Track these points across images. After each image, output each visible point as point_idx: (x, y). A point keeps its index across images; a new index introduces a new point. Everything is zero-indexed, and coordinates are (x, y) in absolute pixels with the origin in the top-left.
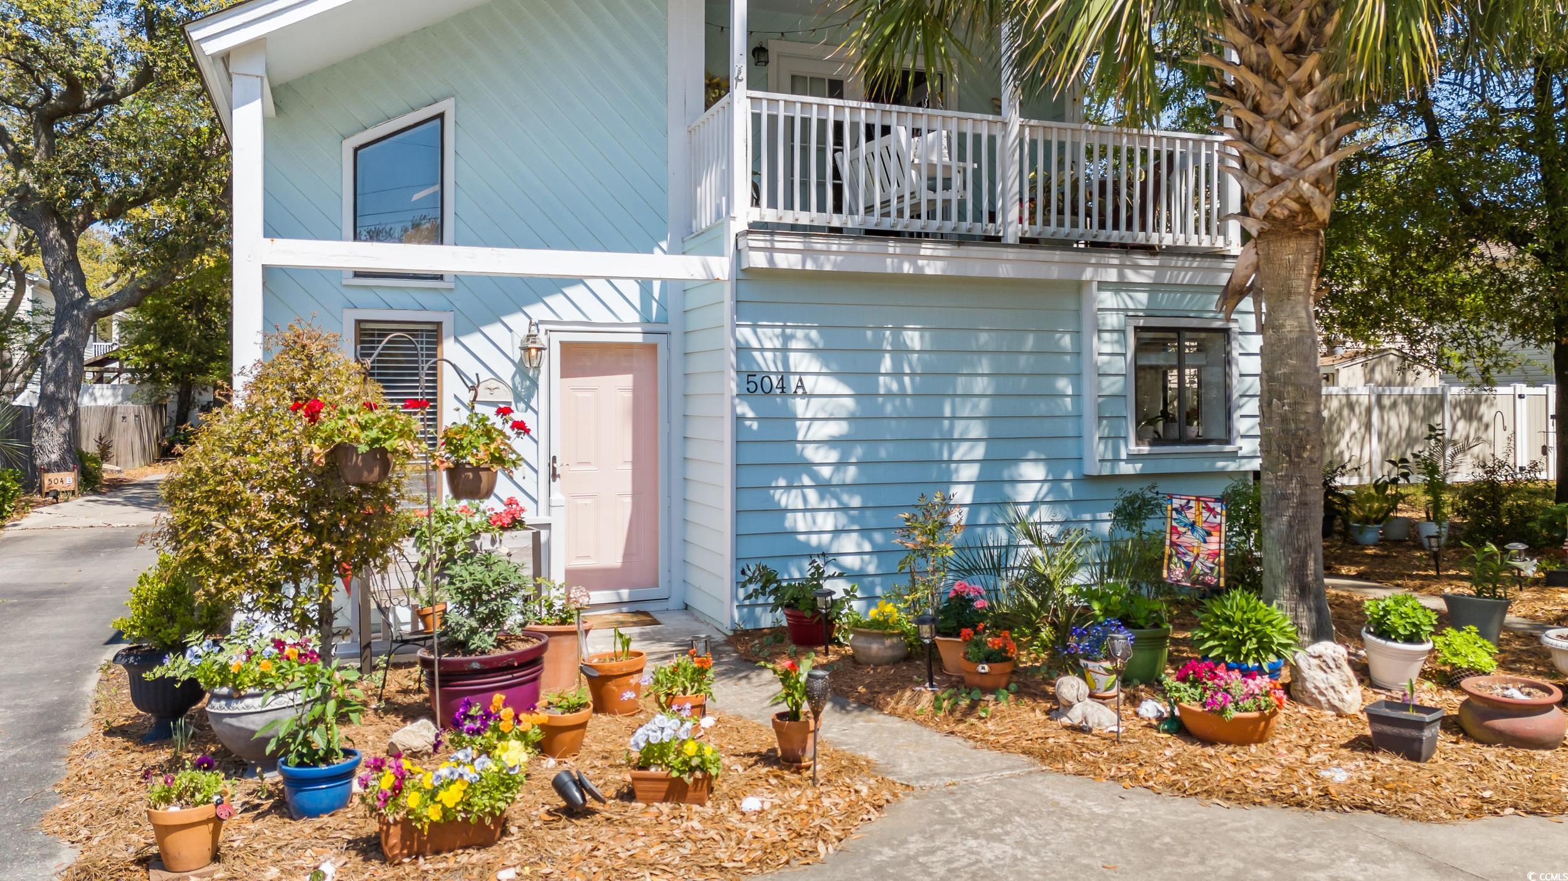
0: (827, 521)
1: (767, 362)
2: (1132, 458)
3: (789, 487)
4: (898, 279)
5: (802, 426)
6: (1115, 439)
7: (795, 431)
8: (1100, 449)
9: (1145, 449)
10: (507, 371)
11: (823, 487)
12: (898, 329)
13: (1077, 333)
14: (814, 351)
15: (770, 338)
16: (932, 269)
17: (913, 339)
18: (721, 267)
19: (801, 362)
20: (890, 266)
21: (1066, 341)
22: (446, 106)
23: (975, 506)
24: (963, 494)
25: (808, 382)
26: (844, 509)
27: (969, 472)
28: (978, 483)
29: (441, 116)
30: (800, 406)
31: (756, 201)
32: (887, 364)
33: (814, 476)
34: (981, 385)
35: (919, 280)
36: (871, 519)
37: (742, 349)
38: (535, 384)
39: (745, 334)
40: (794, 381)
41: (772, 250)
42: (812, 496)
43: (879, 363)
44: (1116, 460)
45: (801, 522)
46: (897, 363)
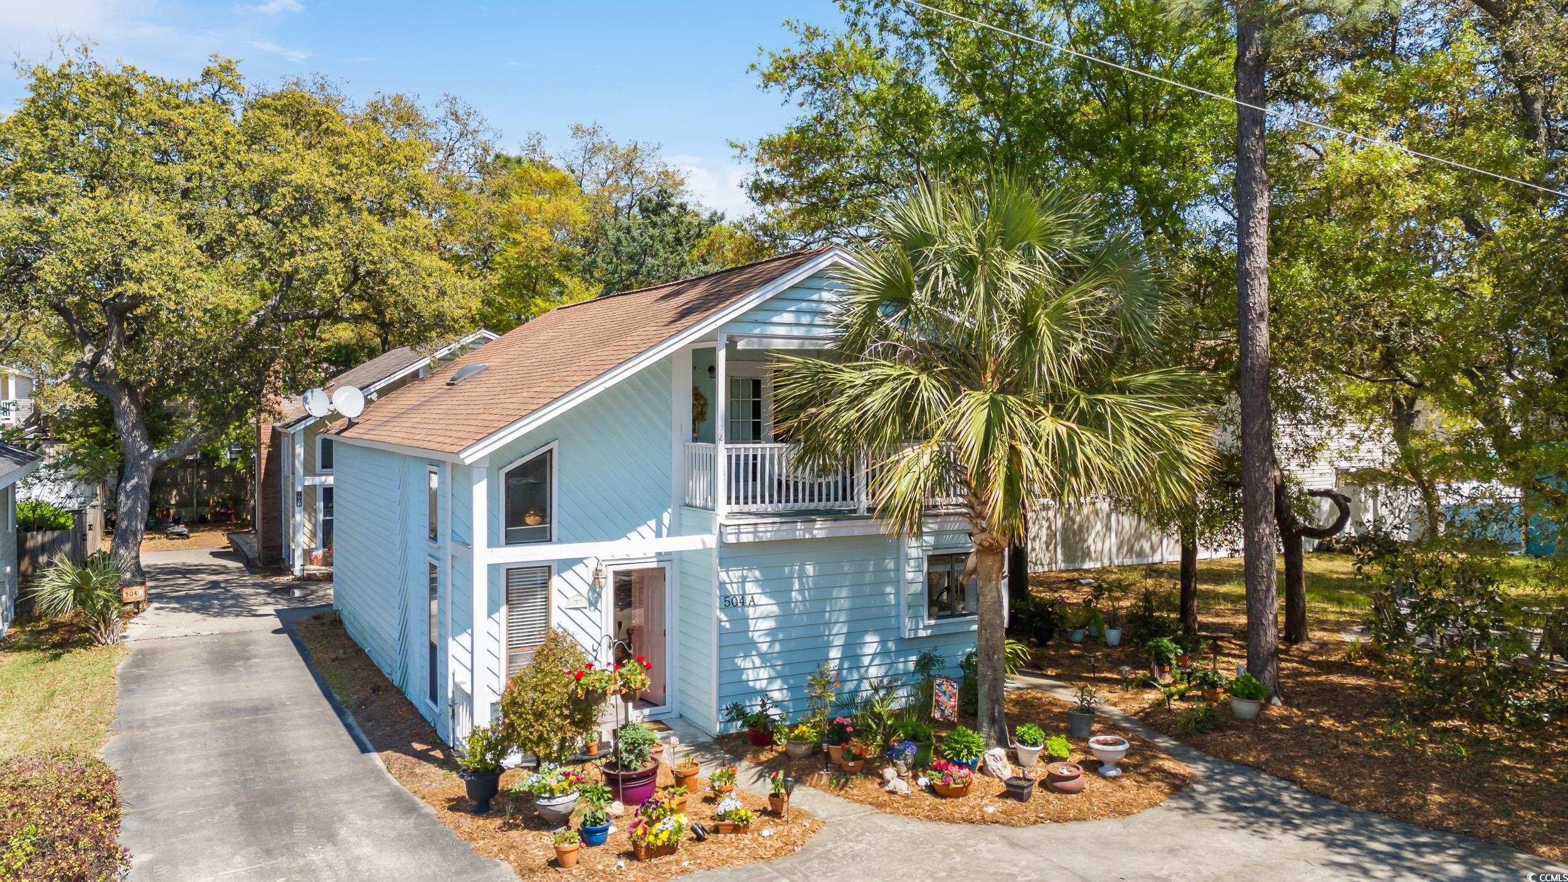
0: (764, 673)
1: (733, 589)
2: (926, 628)
3: (745, 657)
4: (803, 541)
5: (752, 623)
6: (916, 617)
7: (748, 626)
8: (908, 623)
9: (933, 622)
10: (584, 589)
11: (761, 655)
12: (802, 565)
13: (897, 560)
14: (757, 581)
15: (735, 574)
16: (819, 534)
17: (810, 569)
18: (711, 541)
19: (750, 588)
20: (799, 535)
21: (891, 565)
22: (554, 445)
23: (842, 659)
24: (835, 653)
25: (756, 597)
26: (772, 666)
27: (839, 641)
28: (845, 646)
29: (551, 451)
30: (751, 611)
31: (729, 503)
32: (796, 586)
33: (757, 649)
34: (844, 593)
35: (814, 540)
36: (787, 671)
37: (722, 584)
38: (600, 595)
39: (723, 575)
40: (748, 599)
41: (739, 533)
42: (757, 661)
43: (792, 584)
44: (917, 629)
45: (751, 675)
46: (801, 583)
